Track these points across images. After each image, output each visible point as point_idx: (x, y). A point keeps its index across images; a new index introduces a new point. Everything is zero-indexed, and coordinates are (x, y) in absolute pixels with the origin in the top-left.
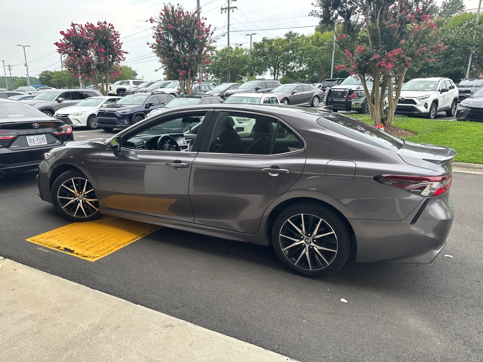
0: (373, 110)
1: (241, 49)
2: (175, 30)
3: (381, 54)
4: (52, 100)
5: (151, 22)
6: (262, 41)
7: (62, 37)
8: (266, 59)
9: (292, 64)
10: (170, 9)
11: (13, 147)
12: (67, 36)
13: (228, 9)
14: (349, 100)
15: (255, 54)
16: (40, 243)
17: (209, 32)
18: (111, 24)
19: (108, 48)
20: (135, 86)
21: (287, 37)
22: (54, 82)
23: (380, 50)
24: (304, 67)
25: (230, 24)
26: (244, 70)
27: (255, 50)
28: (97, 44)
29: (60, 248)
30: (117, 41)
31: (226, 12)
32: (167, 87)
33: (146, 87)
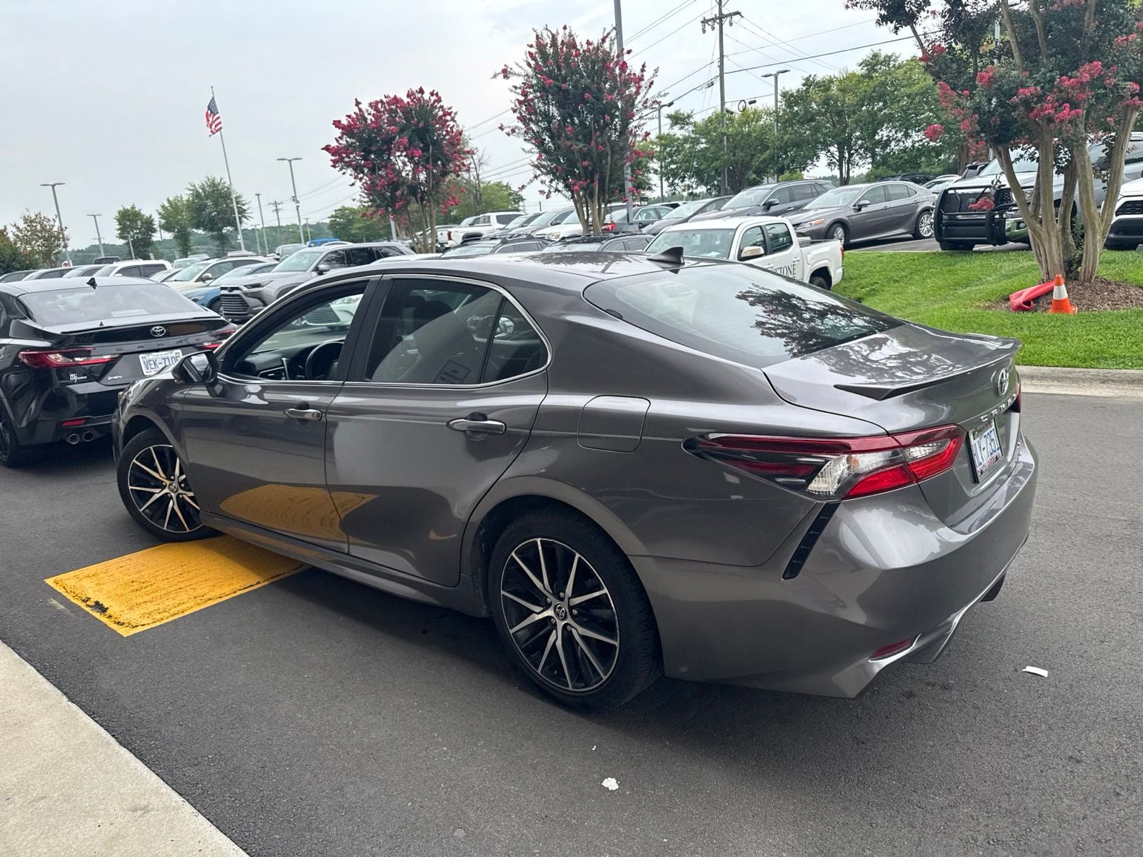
0: (1040, 237)
1: (755, 112)
2: (559, 88)
3: (1042, 85)
4: (305, 271)
5: (506, 77)
6: (804, 85)
7: (338, 132)
8: (816, 130)
9: (882, 135)
10: (548, 41)
11: (109, 379)
12: (347, 130)
13: (718, 21)
14: (997, 216)
15: (786, 121)
16: (64, 588)
17: (642, 83)
18: (435, 93)
19: (431, 147)
20: (502, 226)
21: (866, 68)
22: (358, 231)
23: (1041, 73)
24: (917, 137)
25: (724, 54)
26: (761, 162)
27: (788, 110)
28: (406, 140)
29: (88, 603)
30: (449, 129)
31: (713, 29)
32: (564, 222)
33: (522, 226)
